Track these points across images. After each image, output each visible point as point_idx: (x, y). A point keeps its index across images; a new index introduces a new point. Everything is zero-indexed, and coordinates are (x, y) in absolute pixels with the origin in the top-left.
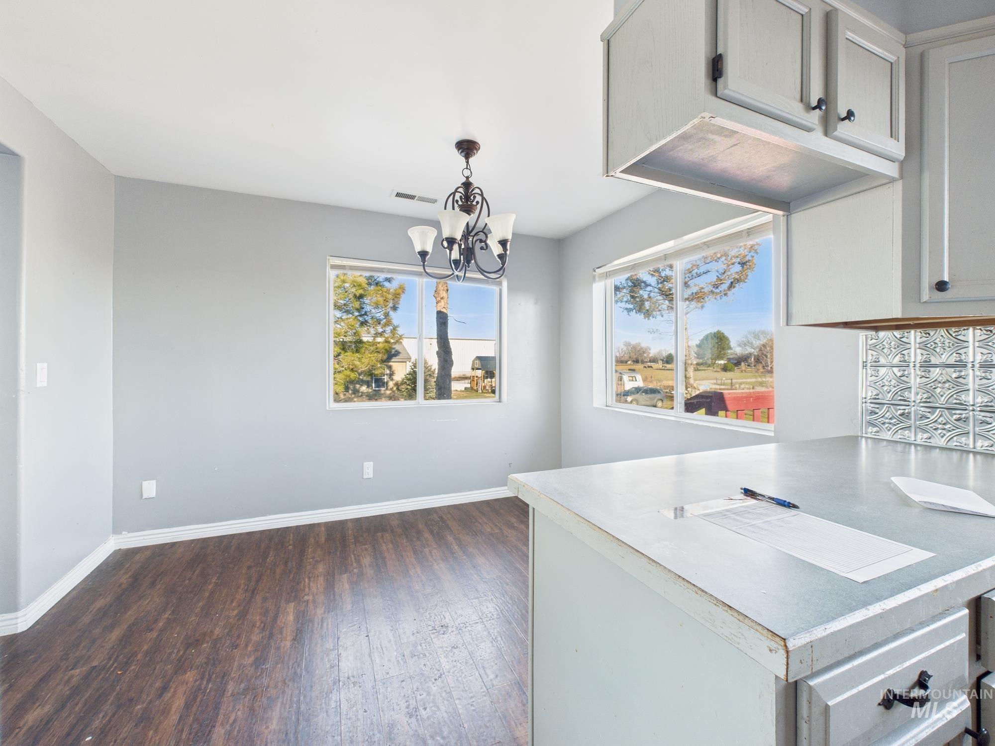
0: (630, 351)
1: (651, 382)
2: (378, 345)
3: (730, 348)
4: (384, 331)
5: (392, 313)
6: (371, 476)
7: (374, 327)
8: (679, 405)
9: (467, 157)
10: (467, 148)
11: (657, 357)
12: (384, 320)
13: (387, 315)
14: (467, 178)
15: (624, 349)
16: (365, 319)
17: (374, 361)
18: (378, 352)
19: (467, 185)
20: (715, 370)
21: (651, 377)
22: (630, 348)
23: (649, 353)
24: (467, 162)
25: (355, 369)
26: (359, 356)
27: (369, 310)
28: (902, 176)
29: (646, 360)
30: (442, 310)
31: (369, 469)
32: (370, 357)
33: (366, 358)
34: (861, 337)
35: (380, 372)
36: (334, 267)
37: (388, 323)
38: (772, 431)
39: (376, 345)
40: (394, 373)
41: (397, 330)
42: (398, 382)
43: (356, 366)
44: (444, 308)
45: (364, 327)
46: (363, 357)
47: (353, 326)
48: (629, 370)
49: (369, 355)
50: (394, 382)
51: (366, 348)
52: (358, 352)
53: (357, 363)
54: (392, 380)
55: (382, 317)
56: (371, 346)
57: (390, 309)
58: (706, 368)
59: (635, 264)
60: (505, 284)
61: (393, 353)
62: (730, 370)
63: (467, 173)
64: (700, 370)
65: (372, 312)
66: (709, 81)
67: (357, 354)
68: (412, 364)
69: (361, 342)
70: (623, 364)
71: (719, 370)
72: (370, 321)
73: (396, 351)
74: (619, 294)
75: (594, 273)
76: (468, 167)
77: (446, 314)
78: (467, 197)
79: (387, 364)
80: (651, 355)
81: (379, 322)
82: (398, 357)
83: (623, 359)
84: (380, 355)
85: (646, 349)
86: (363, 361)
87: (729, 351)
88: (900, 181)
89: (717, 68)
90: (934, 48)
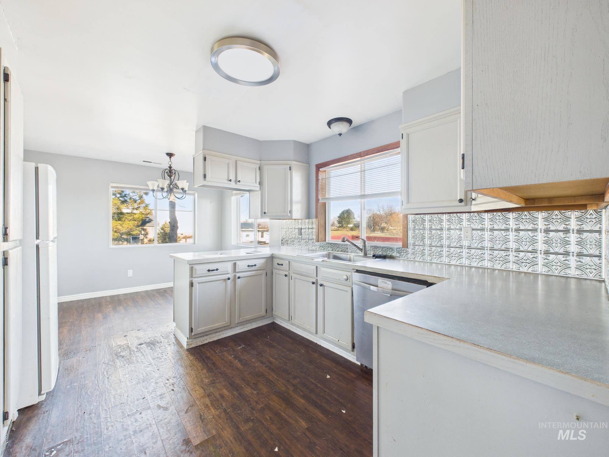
2: (135, 216)
3: (354, 218)
4: (139, 207)
5: (144, 196)
6: (132, 276)
7: (131, 205)
9: (170, 158)
10: (170, 155)
12: (139, 201)
13: (141, 197)
14: (170, 165)
16: (124, 199)
17: (132, 226)
18: (135, 220)
19: (170, 167)
20: (347, 230)
24: (170, 160)
25: (117, 231)
26: (121, 223)
27: (128, 194)
28: (260, 189)
30: (172, 201)
31: (130, 273)
32: (129, 224)
33: (126, 224)
35: (137, 233)
36: (113, 187)
37: (142, 202)
39: (133, 216)
40: (148, 234)
41: (148, 207)
42: (151, 239)
43: (118, 229)
44: (173, 200)
45: (124, 204)
46: (123, 224)
47: (116, 204)
49: (128, 222)
50: (148, 239)
51: (126, 218)
52: (120, 221)
53: (120, 227)
54: (146, 238)
55: (138, 198)
56: (129, 217)
57: (143, 193)
58: (343, 229)
60: (196, 194)
61: (147, 220)
62: (354, 230)
63: (170, 163)
64: (340, 230)
65: (130, 195)
66: (204, 179)
67: (119, 222)
68: (160, 228)
69: (122, 213)
71: (349, 230)
72: (128, 200)
73: (150, 219)
75: (232, 193)
76: (170, 161)
77: (175, 203)
78: (170, 172)
79: (143, 227)
81: (135, 201)
82: (150, 223)
84: (136, 222)
86: (123, 226)
87: (354, 220)
88: (260, 191)
89: (205, 176)
90: (265, 165)
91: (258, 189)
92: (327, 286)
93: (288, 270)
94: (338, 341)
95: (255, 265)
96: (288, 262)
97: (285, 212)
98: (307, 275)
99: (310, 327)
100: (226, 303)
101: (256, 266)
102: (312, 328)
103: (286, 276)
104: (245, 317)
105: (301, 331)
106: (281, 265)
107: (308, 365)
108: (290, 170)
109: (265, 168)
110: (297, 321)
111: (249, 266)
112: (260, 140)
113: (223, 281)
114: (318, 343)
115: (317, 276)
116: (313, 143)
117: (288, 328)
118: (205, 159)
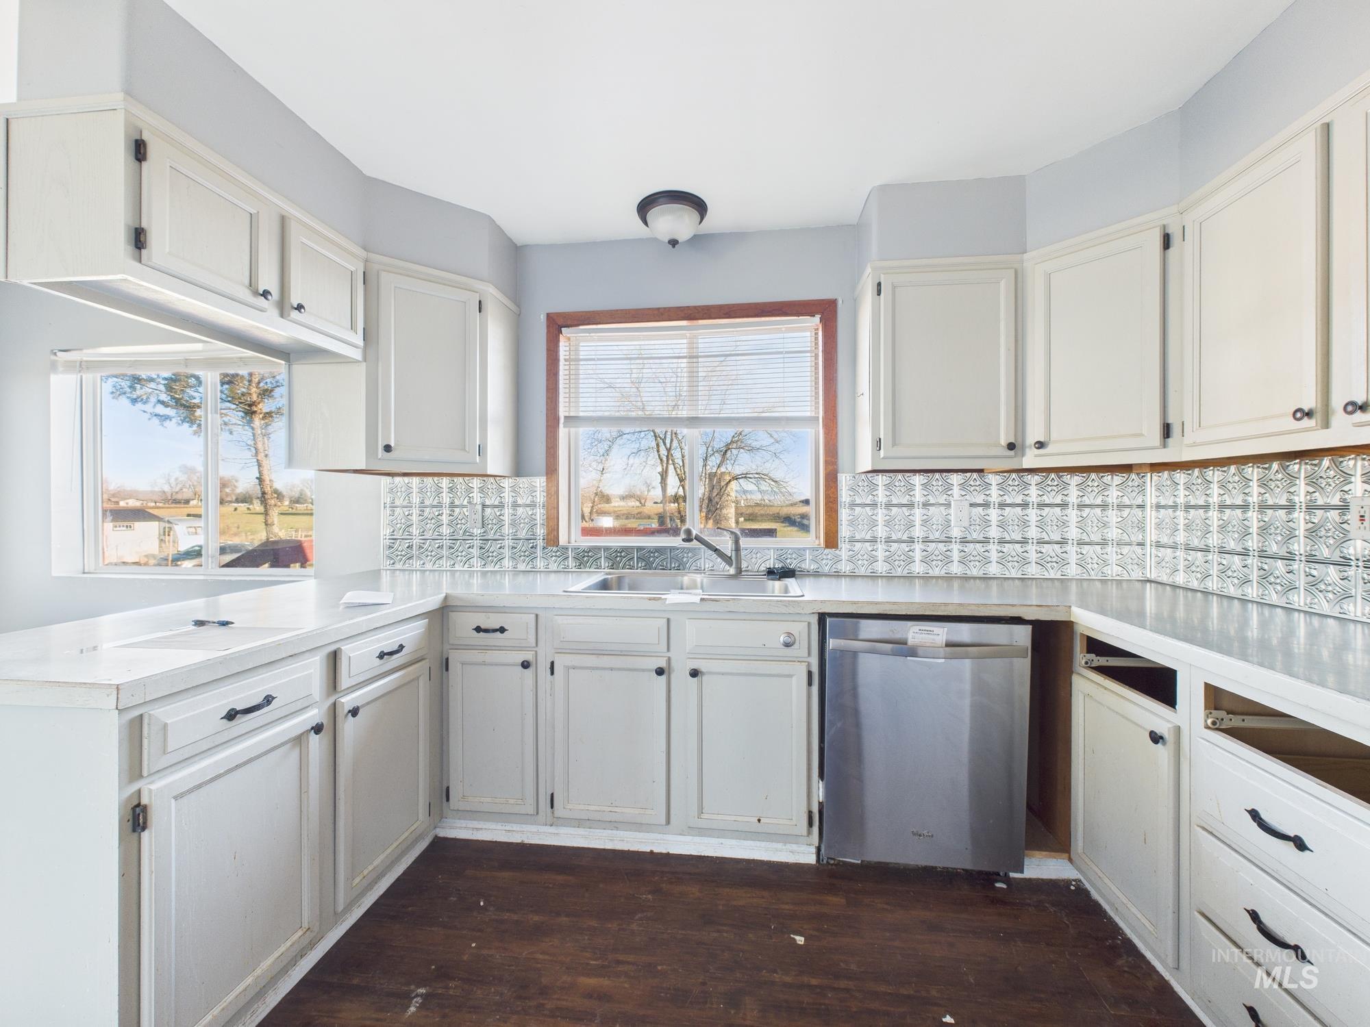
0: (195, 483)
1: (235, 535)
8: (210, 559)
11: (250, 493)
15: (180, 479)
21: (238, 528)
22: (196, 478)
23: (235, 486)
28: (365, 359)
29: (229, 499)
34: (382, 481)
38: (312, 576)
48: (189, 515)
59: (136, 361)
70: (178, 505)
74: (141, 388)
75: (53, 357)
80: (239, 490)
83: (179, 497)
85: (229, 480)
88: (365, 363)
89: (139, 239)
90: (384, 271)
91: (356, 354)
92: (710, 673)
93: (534, 645)
94: (759, 821)
95: (401, 647)
96: (534, 616)
97: (464, 449)
98: (621, 651)
99: (642, 811)
100: (305, 841)
101: (404, 651)
102: (649, 812)
103: (525, 665)
104: (370, 868)
105: (581, 831)
106: (495, 631)
107: (715, 935)
108: (480, 311)
109: (389, 283)
110: (582, 807)
111: (382, 656)
112: (368, 172)
113: (288, 746)
114: (656, 851)
115: (668, 650)
116: (537, 245)
117: (516, 838)
118: (139, 150)
